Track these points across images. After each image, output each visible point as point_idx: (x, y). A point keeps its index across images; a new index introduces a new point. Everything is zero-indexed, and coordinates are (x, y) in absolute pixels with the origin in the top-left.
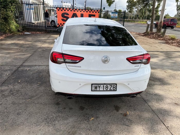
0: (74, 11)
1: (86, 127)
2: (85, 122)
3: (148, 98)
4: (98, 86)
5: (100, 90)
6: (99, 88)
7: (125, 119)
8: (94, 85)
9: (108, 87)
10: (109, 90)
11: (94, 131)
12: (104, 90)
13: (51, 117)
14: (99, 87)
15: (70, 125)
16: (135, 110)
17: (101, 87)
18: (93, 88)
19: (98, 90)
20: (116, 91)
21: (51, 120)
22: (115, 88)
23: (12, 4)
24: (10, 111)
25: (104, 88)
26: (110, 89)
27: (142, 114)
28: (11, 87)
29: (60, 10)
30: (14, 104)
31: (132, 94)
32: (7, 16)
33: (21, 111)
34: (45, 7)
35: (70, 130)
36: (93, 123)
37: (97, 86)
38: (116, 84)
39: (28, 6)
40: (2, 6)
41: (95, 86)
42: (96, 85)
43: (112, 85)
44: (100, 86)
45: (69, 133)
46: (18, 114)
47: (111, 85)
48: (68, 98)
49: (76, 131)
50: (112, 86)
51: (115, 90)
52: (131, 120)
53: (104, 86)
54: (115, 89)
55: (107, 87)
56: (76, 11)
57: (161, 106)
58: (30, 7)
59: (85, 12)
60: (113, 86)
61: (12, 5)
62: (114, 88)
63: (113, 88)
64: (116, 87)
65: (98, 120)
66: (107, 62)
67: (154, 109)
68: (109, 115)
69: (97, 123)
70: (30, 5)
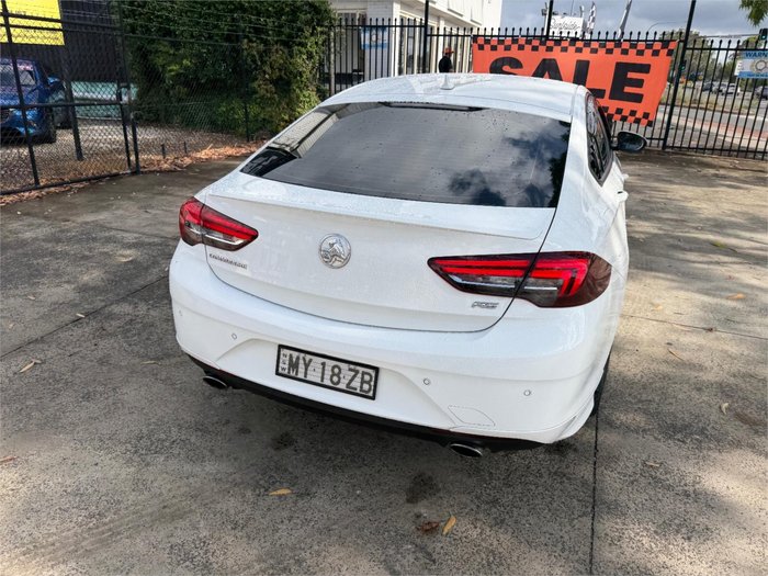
0: (550, 49)
1: (232, 512)
2: (249, 493)
3: (623, 497)
4: (304, 359)
5: (309, 378)
6: (306, 369)
7: (412, 543)
8: (288, 352)
9: (342, 376)
10: (342, 386)
11: (249, 537)
12: (322, 379)
13: (163, 436)
14: (307, 366)
15: (189, 485)
16: (499, 523)
17: (312, 364)
18: (284, 366)
19: (301, 376)
20: (373, 398)
21: (152, 445)
22: (368, 383)
23: (314, 29)
24: (78, 381)
25: (323, 374)
26: (348, 385)
27: (515, 555)
28: (142, 308)
29: (487, 47)
30: (102, 364)
31: (448, 432)
32: (291, 72)
33: (100, 389)
34: (429, 38)
35: (174, 501)
36: (269, 509)
37: (298, 358)
38: (376, 369)
39: (367, 35)
40: (283, 38)
41: (291, 356)
42: (295, 354)
43: (358, 368)
44: (310, 361)
45: (165, 507)
46: (87, 397)
47: (352, 367)
48: (205, 380)
49: (191, 511)
50: (360, 375)
51: (371, 394)
52: (435, 556)
53: (323, 364)
54: (370, 390)
55: (336, 374)
56: (557, 49)
57: (662, 558)
58: (374, 38)
59: (602, 52)
60: (364, 373)
61: (312, 34)
62: (366, 387)
63: (363, 382)
64: (372, 383)
65: (300, 503)
66: (337, 264)
67: (607, 553)
68: (358, 503)
69: (285, 514)
70: (374, 31)
